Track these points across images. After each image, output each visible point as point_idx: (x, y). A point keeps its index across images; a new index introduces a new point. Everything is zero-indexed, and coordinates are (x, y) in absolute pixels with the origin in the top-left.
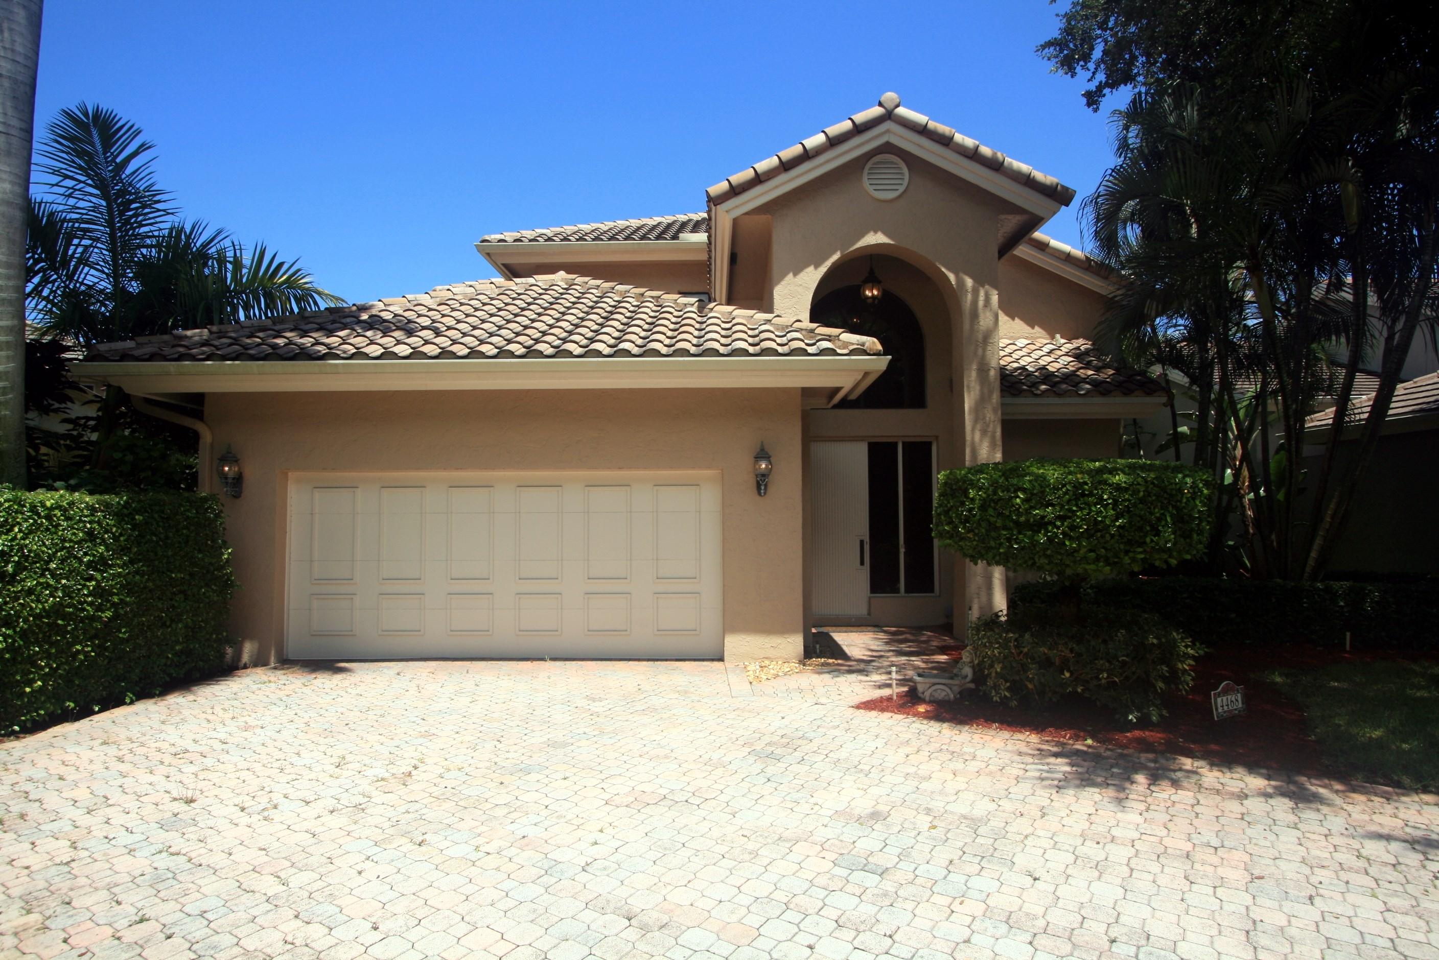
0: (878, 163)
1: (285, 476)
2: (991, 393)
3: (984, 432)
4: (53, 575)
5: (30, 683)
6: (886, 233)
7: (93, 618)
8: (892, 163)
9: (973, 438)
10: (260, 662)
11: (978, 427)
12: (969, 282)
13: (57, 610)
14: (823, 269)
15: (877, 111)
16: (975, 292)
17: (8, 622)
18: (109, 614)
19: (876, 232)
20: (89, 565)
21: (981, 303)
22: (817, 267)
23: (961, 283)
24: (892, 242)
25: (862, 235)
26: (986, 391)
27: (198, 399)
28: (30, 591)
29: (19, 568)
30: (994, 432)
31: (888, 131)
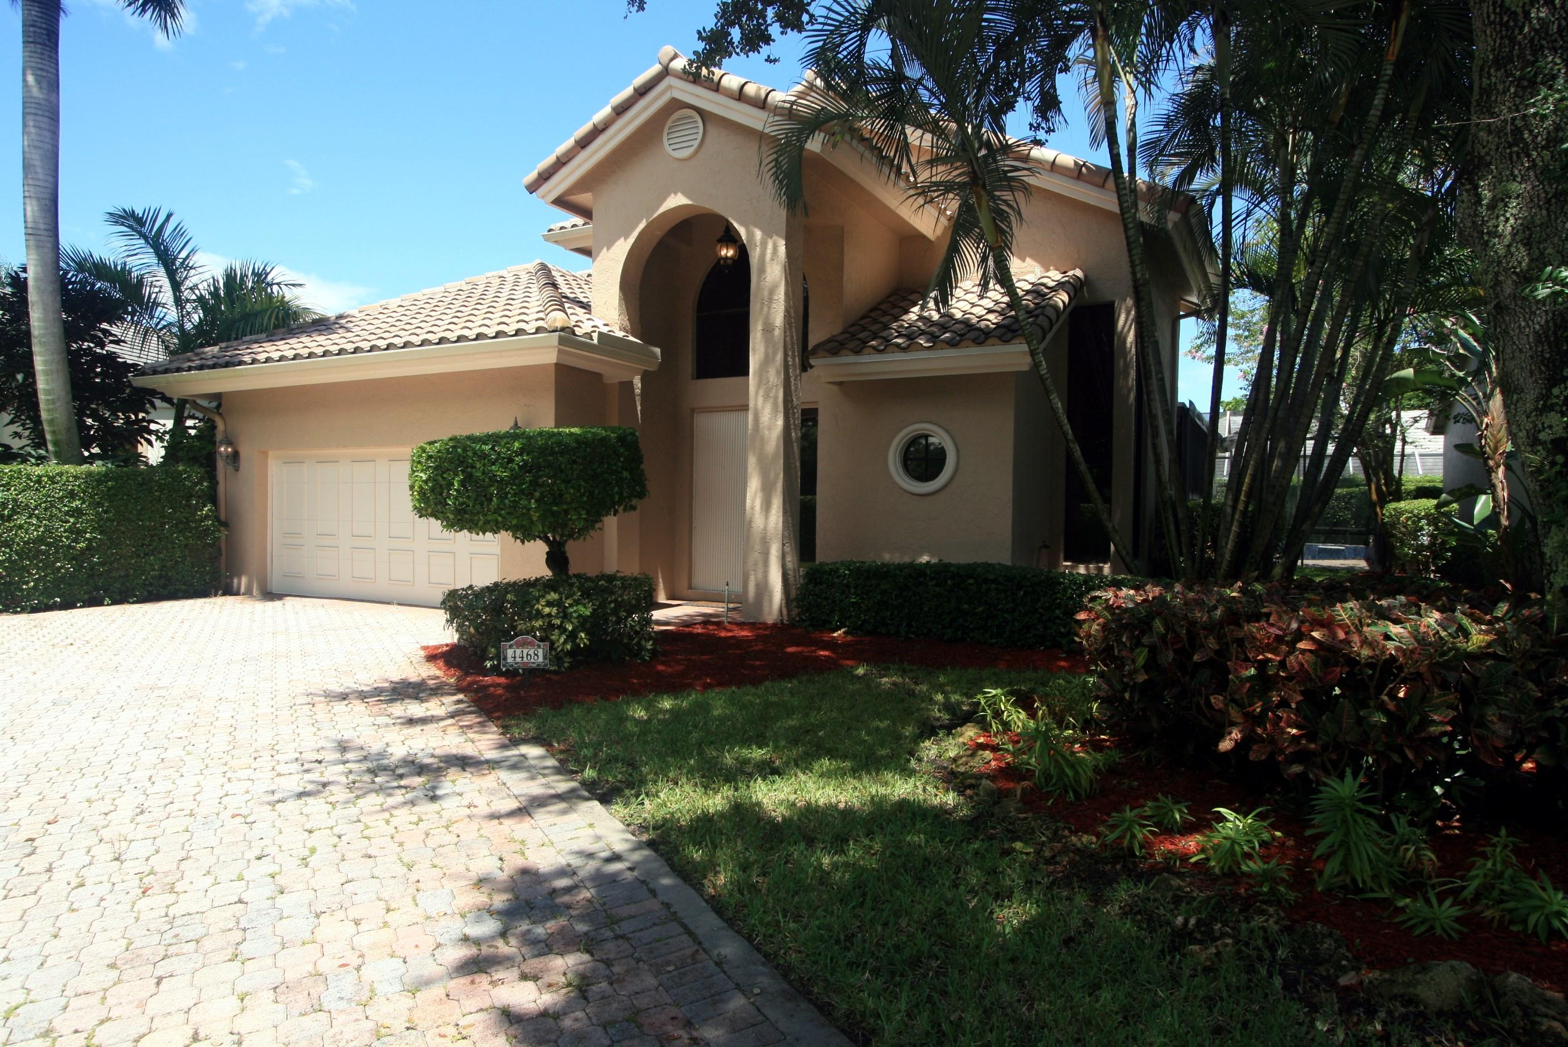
0: (679, 119)
1: (265, 454)
2: (775, 354)
3: (767, 396)
4: (38, 518)
5: (27, 583)
6: (686, 194)
7: (69, 547)
8: (690, 117)
9: (756, 405)
10: (249, 593)
11: (761, 392)
12: (758, 234)
13: (41, 540)
14: (632, 240)
15: (656, 68)
16: (764, 244)
17: (7, 544)
18: (82, 545)
19: (676, 194)
20: (67, 513)
21: (768, 256)
22: (626, 238)
23: (750, 235)
24: (690, 202)
25: (664, 199)
26: (770, 351)
27: (218, 397)
28: (21, 527)
29: (14, 512)
30: (776, 398)
31: (670, 87)
